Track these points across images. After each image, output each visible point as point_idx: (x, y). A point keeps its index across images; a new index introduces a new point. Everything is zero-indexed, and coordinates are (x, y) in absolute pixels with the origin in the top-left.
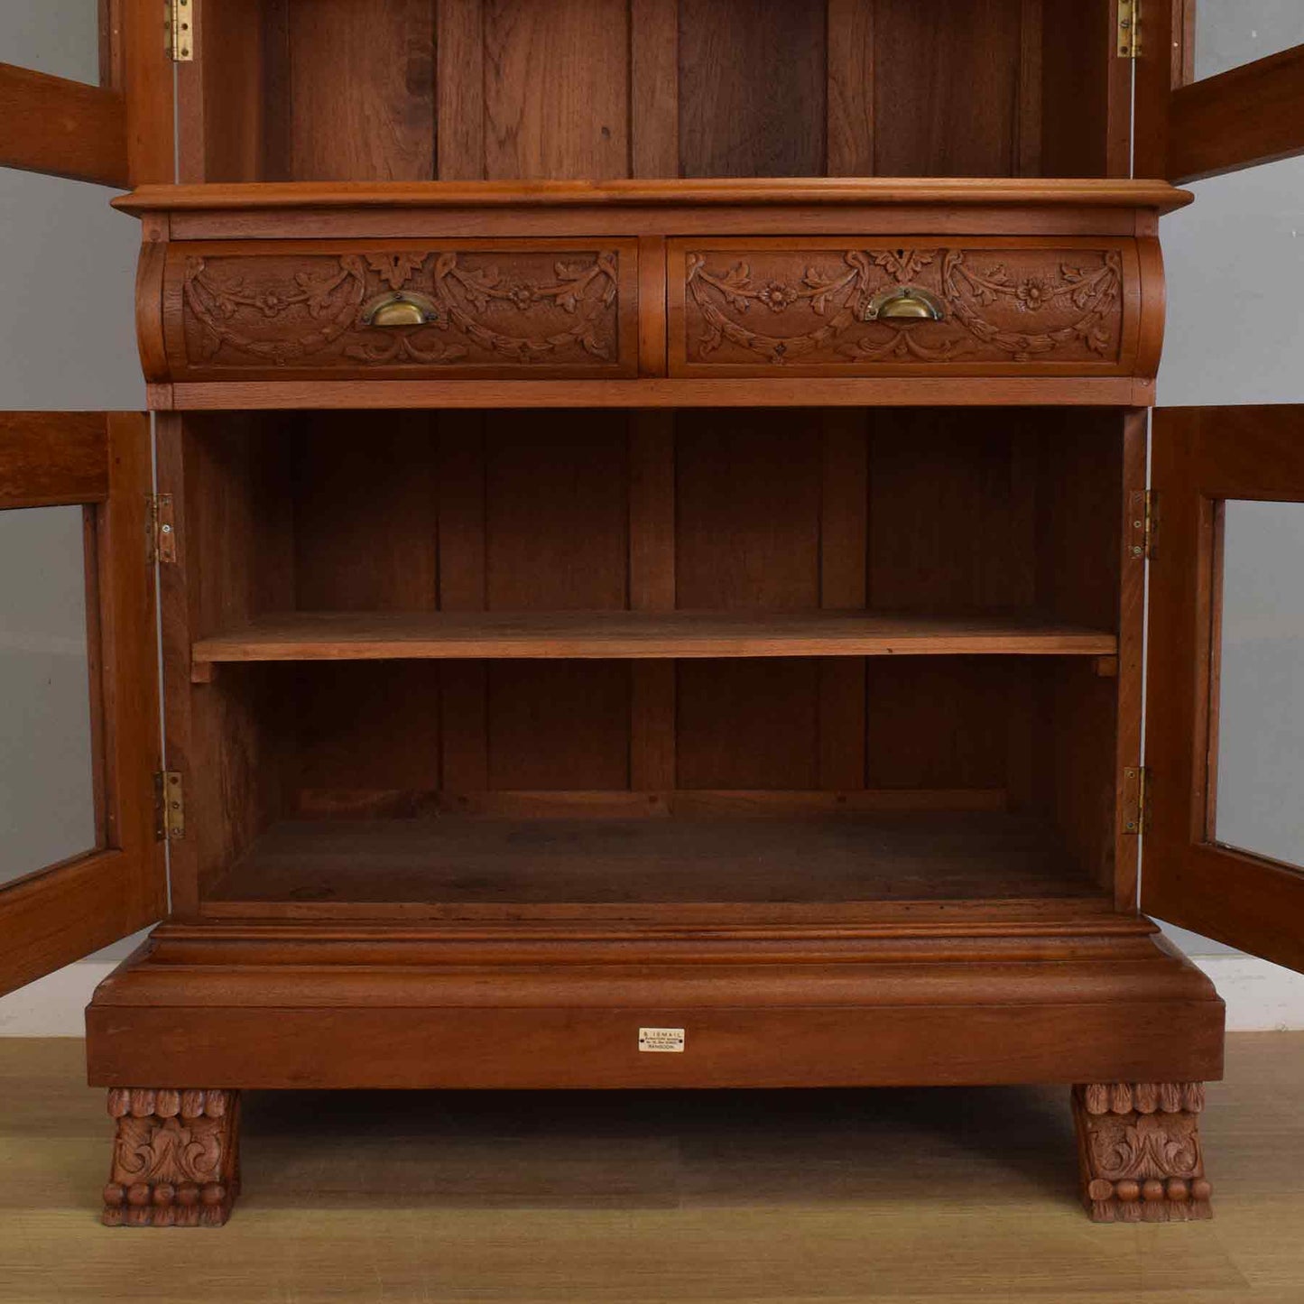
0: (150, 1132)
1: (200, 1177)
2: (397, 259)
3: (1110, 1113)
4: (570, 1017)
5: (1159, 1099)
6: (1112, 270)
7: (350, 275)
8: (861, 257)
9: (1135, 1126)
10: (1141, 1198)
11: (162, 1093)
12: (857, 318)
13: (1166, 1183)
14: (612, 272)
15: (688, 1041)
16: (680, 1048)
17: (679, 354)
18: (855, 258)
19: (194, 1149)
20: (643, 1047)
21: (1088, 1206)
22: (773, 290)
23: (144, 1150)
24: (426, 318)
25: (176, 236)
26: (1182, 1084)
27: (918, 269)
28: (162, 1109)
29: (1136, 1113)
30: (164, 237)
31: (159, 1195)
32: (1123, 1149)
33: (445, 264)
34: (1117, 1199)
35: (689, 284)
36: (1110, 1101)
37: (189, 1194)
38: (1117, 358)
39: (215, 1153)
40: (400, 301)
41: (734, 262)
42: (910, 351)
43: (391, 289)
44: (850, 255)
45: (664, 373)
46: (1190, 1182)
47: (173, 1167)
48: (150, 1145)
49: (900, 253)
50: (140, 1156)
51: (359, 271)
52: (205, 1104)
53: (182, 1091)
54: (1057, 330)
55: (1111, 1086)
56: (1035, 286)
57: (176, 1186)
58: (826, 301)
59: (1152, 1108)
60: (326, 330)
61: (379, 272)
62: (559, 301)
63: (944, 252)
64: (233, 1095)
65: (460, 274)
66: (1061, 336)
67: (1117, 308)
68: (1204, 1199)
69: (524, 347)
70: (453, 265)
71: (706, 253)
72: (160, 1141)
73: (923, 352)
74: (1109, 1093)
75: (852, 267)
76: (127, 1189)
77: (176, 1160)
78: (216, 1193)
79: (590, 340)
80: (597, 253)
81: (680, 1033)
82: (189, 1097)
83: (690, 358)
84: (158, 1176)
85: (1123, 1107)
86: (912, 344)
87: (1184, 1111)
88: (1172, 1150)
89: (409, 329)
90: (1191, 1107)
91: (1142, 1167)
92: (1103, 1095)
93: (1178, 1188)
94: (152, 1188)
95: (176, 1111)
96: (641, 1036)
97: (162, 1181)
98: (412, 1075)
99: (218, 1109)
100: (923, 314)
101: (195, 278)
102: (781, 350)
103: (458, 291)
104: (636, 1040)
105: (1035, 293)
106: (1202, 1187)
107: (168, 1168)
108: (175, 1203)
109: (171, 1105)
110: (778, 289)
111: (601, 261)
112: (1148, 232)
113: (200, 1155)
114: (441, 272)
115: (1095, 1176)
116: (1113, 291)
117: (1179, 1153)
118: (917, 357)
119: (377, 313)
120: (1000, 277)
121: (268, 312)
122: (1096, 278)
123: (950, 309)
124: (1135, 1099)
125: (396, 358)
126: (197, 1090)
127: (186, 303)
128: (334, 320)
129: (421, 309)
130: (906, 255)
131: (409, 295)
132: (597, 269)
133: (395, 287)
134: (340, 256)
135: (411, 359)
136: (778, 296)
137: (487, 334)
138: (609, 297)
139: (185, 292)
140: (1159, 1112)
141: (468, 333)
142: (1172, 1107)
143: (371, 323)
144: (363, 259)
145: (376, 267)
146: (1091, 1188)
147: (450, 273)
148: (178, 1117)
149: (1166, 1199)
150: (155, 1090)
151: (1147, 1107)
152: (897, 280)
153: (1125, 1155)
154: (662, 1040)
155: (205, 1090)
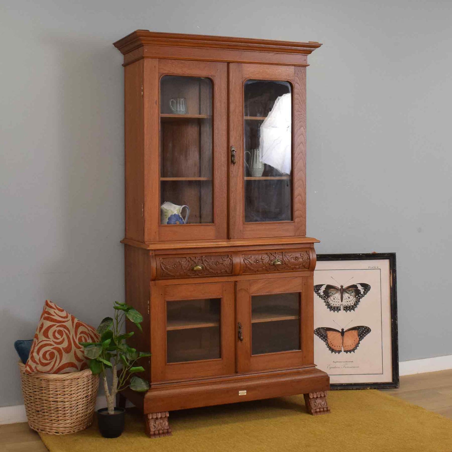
0: (155, 421)
1: (165, 428)
2: (196, 258)
3: (313, 398)
4: (228, 391)
5: (321, 395)
6: (308, 254)
8: (270, 254)
9: (317, 400)
10: (320, 412)
11: (157, 413)
12: (270, 264)
13: (323, 408)
14: (231, 259)
15: (247, 393)
16: (245, 394)
17: (241, 272)
20: (240, 395)
21: (312, 414)
23: (155, 425)
26: (324, 392)
27: (279, 255)
28: (158, 416)
29: (317, 397)
30: (154, 254)
32: (315, 404)
33: (204, 258)
34: (316, 412)
35: (243, 260)
36: (313, 396)
37: (161, 432)
38: (309, 268)
39: (167, 424)
40: (198, 265)
41: (250, 256)
42: (277, 269)
43: (196, 263)
44: (268, 254)
45: (238, 275)
46: (327, 408)
47: (161, 427)
48: (156, 423)
49: (276, 253)
51: (189, 260)
52: (165, 414)
53: (161, 412)
54: (300, 265)
55: (313, 393)
56: (297, 258)
57: (163, 430)
58: (265, 262)
60: (185, 271)
61: (193, 260)
62: (223, 264)
63: (282, 252)
64: (170, 413)
65: (207, 260)
66: (300, 266)
67: (309, 260)
68: (329, 411)
69: (217, 272)
71: (246, 254)
72: (158, 422)
73: (280, 270)
74: (313, 394)
75: (268, 256)
76: (154, 432)
79: (228, 270)
80: (228, 255)
81: (246, 391)
82: (162, 414)
83: (243, 272)
84: (159, 429)
85: (315, 396)
87: (325, 396)
88: (323, 403)
89: (199, 270)
90: (325, 395)
91: (319, 406)
92: (312, 395)
93: (325, 409)
94: (159, 431)
98: (201, 404)
99: (168, 415)
100: (280, 263)
101: (162, 262)
102: (258, 270)
103: (206, 263)
104: (238, 393)
105: (297, 259)
106: (329, 408)
107: (160, 427)
108: (163, 433)
109: (159, 415)
110: (257, 260)
111: (229, 257)
112: (312, 247)
113: (165, 424)
114: (204, 259)
115: (312, 409)
116: (308, 258)
117: (324, 404)
118: (278, 270)
119: (194, 268)
120: (292, 256)
121: (175, 268)
122: (306, 256)
123: (284, 262)
124: (317, 395)
125: (196, 275)
128: (186, 269)
129: (201, 266)
134: (185, 257)
135: (198, 275)
136: (257, 261)
137: (211, 270)
138: (231, 263)
139: (160, 265)
140: (321, 397)
141: (208, 270)
142: (323, 396)
143: (193, 270)
144: (190, 258)
145: (192, 259)
146: (312, 411)
147: (205, 260)
148: (161, 418)
149: (324, 411)
150: (156, 413)
151: (319, 396)
152: (276, 258)
153: (316, 405)
154: (243, 393)
155: (165, 412)
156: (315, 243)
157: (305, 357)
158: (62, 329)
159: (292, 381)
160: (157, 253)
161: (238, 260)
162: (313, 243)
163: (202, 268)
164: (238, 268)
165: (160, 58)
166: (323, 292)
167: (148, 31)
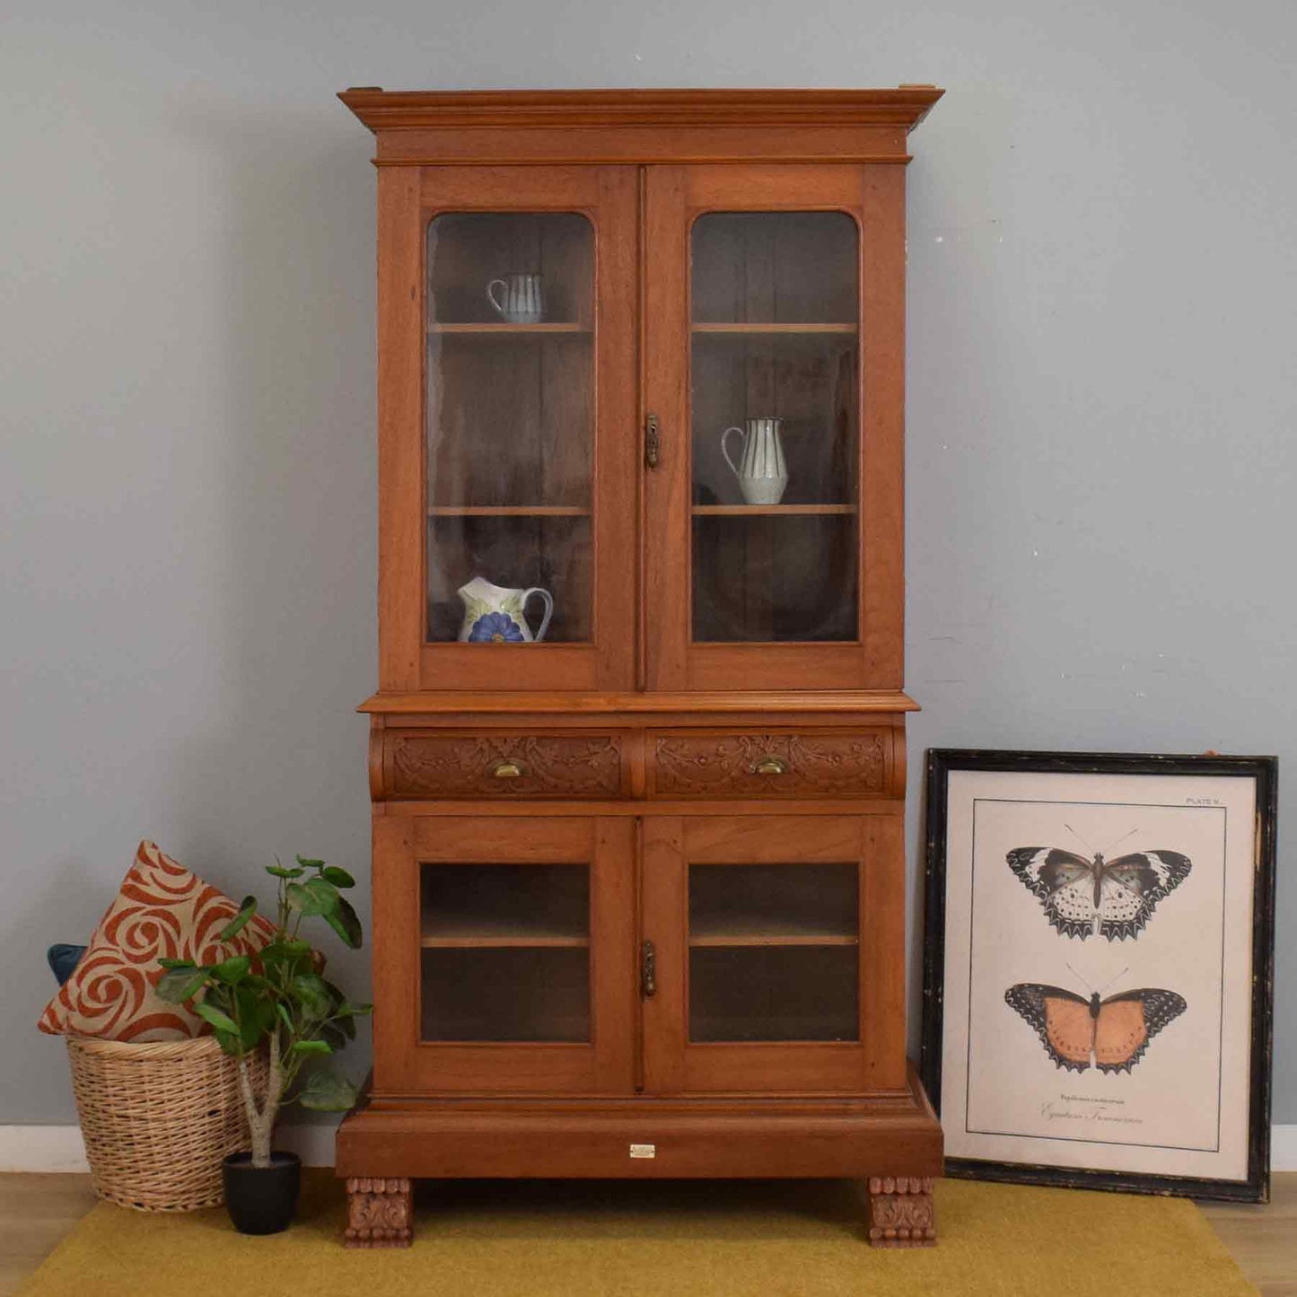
0: (367, 1201)
1: (395, 1225)
2: (505, 741)
3: (882, 1193)
4: (595, 1139)
5: (909, 1185)
6: (879, 746)
7: (481, 749)
8: (747, 740)
9: (896, 1200)
10: (898, 1238)
11: (376, 1180)
12: (744, 772)
13: (911, 1230)
14: (617, 748)
15: (657, 1152)
16: (652, 1156)
17: (652, 789)
18: (744, 740)
19: (393, 1211)
20: (632, 1155)
21: (869, 1240)
22: (701, 758)
23: (365, 1211)
24: (521, 772)
25: (388, 726)
26: (922, 1179)
27: (777, 746)
28: (375, 1189)
29: (896, 1194)
30: (381, 726)
31: (376, 1233)
32: (890, 1213)
33: (531, 743)
34: (884, 1239)
35: (657, 755)
36: (882, 1186)
37: (390, 1233)
38: (883, 790)
39: (403, 1212)
40: (508, 763)
41: (680, 743)
42: (771, 789)
43: (503, 757)
44: (741, 740)
45: (644, 798)
46: (924, 1230)
47: (381, 1219)
48: (368, 1208)
49: (767, 737)
50: (363, 1214)
51: (486, 746)
52: (399, 1186)
53: (386, 1179)
54: (850, 777)
55: (883, 1178)
56: (838, 755)
57: (384, 1230)
58: (728, 764)
59: (905, 1189)
60: (469, 777)
61: (496, 747)
62: (590, 764)
63: (790, 737)
64: (414, 1182)
65: (537, 748)
66: (851, 781)
67: (881, 766)
68: (932, 1239)
69: (572, 787)
70: (535, 743)
71: (666, 738)
72: (375, 1205)
73: (780, 789)
74: (882, 1182)
75: (742, 746)
76: (358, 1232)
77: (383, 1216)
78: (406, 1233)
79: (605, 783)
80: (610, 738)
81: (652, 1147)
82: (390, 1183)
83: (657, 792)
84: (373, 1224)
85: (890, 1189)
86: (773, 786)
87: (923, 1193)
88: (916, 1213)
89: (513, 779)
90: (926, 1190)
91: (900, 1222)
92: (879, 1183)
93: (917, 1233)
94: (371, 1230)
95: (383, 1189)
96: (632, 1149)
97: (376, 1227)
98: (510, 1171)
99: (406, 1188)
100: (778, 770)
101: (400, 750)
102: (705, 788)
103: (536, 757)
104: (628, 1150)
105: (837, 758)
106: (931, 1232)
107: (378, 1220)
108: (383, 1238)
109: (381, 1187)
110: (703, 757)
111: (612, 742)
112: (900, 724)
113: (396, 1213)
114: (528, 748)
115: (874, 1226)
116: (879, 757)
117: (920, 1216)
118: (777, 792)
119: (496, 770)
120: (819, 750)
121: (438, 768)
122: (871, 749)
123: (793, 768)
124: (896, 1185)
125: (505, 792)
126: (395, 1178)
127: (396, 763)
128: (472, 772)
129: (518, 767)
130: (771, 738)
131: (512, 760)
132: (609, 747)
133: (505, 756)
134: (474, 739)
135: (513, 792)
136: (703, 760)
137: (553, 781)
138: (615, 762)
139: (395, 757)
140: (909, 1193)
141: (543, 779)
142: (916, 1189)
143: (492, 775)
144: (487, 740)
145: (495, 745)
146: (871, 1232)
147: (533, 748)
148: (385, 1193)
149: (911, 1238)
150: (372, 1178)
151: (902, 1190)
152: (765, 752)
153: (891, 1216)
154: (642, 1151)
155: (399, 1179)
156: (907, 713)
157: (873, 1065)
158: (156, 920)
159: (812, 1135)
160: (392, 722)
161: (641, 756)
162: (902, 712)
163: (522, 772)
164: (639, 779)
165: (425, 165)
166: (1038, 873)
167: (380, 89)
